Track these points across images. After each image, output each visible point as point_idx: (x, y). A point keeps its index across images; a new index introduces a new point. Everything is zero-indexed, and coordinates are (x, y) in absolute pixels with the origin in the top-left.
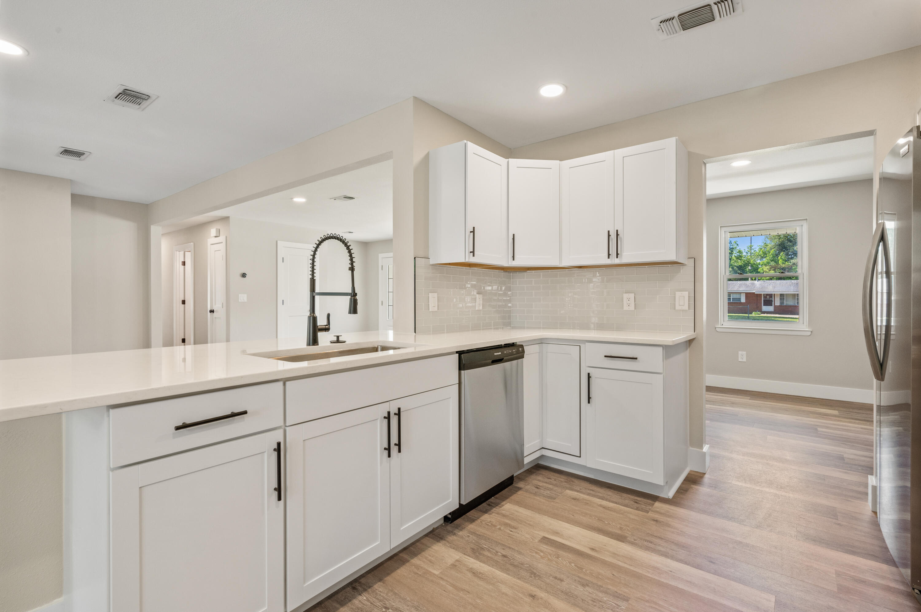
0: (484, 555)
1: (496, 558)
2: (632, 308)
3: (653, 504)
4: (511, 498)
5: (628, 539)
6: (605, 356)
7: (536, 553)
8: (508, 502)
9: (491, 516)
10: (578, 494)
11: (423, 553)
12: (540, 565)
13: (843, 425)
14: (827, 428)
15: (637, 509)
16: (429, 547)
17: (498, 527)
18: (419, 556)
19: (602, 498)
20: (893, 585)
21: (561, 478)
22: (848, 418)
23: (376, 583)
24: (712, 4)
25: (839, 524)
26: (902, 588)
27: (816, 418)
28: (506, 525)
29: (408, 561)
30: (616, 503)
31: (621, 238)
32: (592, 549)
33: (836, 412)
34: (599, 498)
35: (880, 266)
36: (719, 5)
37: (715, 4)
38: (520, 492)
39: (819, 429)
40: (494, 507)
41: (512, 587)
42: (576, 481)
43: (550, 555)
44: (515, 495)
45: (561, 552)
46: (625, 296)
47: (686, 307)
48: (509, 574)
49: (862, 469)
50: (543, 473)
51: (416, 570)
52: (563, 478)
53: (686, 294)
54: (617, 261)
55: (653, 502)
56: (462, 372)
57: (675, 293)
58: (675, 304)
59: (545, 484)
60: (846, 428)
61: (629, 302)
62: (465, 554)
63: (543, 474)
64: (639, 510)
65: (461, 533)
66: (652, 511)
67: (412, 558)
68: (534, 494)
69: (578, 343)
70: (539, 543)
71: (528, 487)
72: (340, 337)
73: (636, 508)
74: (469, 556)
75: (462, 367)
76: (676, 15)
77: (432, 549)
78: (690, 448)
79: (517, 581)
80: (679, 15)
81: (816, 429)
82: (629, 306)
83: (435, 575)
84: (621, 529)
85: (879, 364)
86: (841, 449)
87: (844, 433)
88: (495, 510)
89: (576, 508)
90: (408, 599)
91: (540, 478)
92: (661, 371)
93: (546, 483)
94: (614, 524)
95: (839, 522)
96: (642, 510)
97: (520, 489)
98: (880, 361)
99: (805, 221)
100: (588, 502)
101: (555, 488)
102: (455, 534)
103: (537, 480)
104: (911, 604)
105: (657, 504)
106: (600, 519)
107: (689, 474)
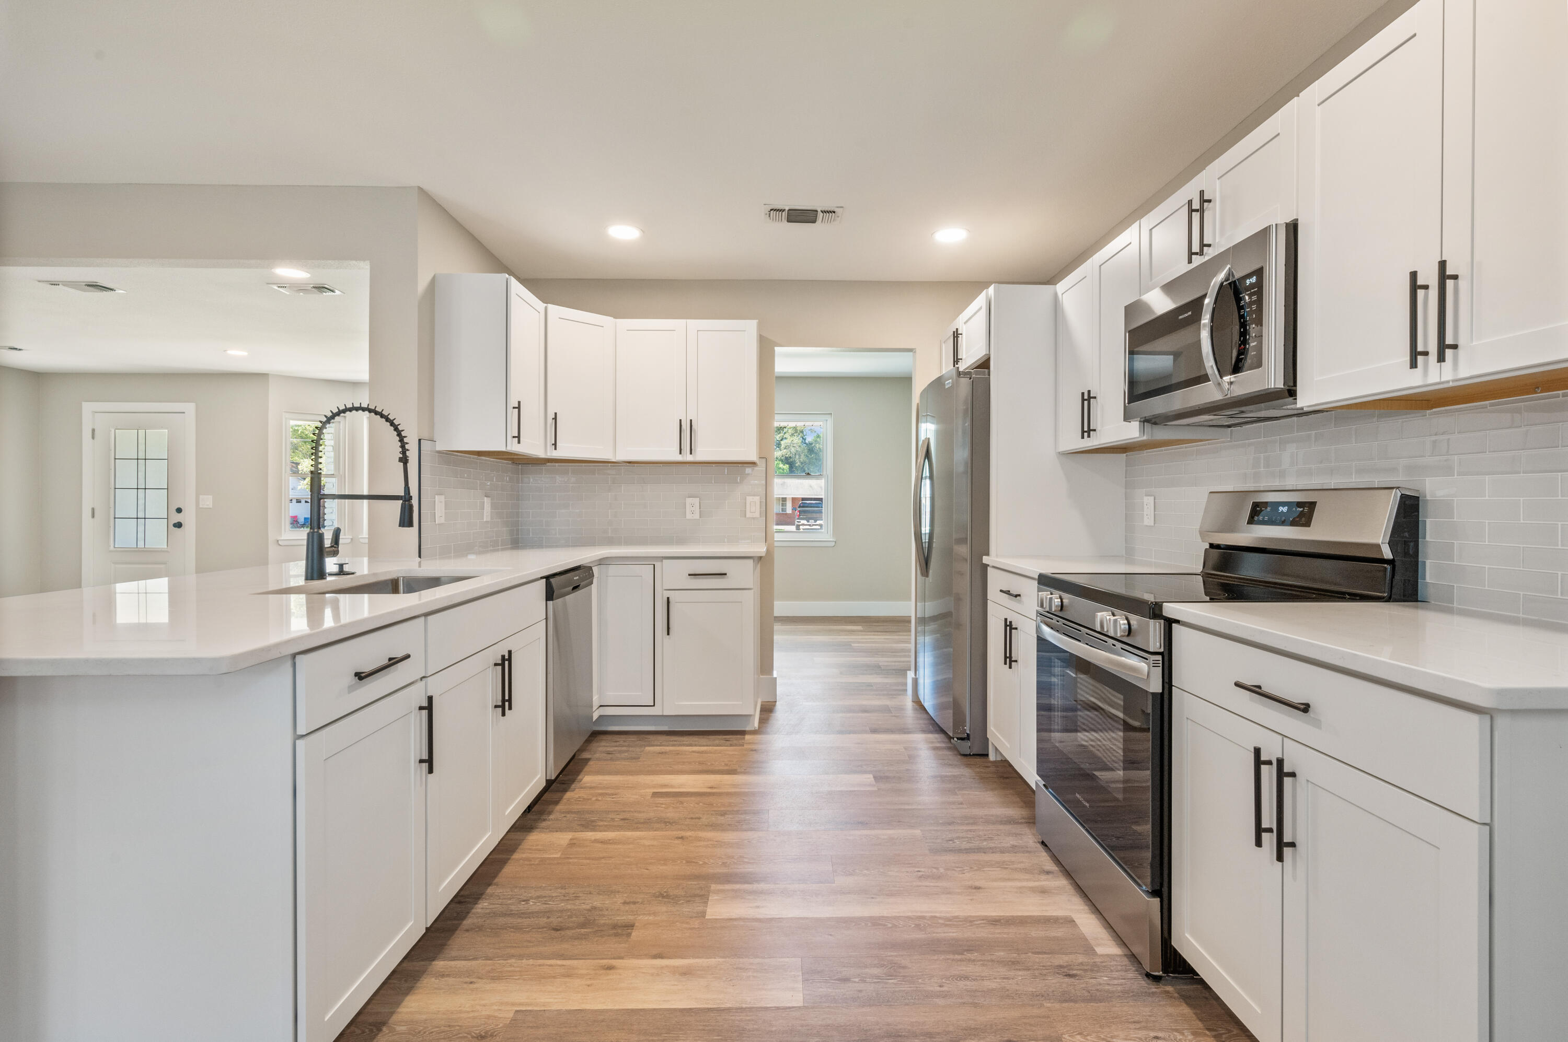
0: (599, 826)
1: (616, 824)
2: (697, 516)
3: (744, 738)
4: (584, 770)
5: (738, 771)
6: (689, 575)
7: (656, 807)
8: (585, 775)
9: (575, 792)
10: (661, 747)
11: (521, 847)
12: (668, 815)
13: (870, 638)
14: (859, 642)
15: (731, 745)
16: (523, 840)
17: (594, 799)
18: (518, 850)
19: (690, 745)
20: (938, 745)
21: (630, 738)
22: (871, 632)
23: (487, 888)
24: (819, 210)
25: (895, 716)
26: (943, 745)
27: (846, 635)
28: (601, 794)
29: (509, 859)
30: (707, 746)
31: (695, 430)
32: (711, 788)
33: (860, 628)
34: (687, 746)
35: (926, 473)
36: (825, 214)
37: (822, 212)
38: (591, 763)
39: (852, 645)
40: (572, 784)
41: (654, 839)
42: (651, 737)
43: (673, 804)
44: (587, 767)
45: (681, 799)
46: (689, 501)
47: (757, 515)
48: (642, 831)
49: (896, 672)
50: (604, 738)
51: (528, 863)
52: (633, 738)
53: (757, 499)
54: (689, 458)
55: (743, 736)
56: (548, 602)
57: (746, 498)
58: (746, 511)
59: (616, 748)
60: (873, 640)
61: (693, 509)
62: (575, 832)
63: (605, 740)
64: (733, 746)
65: (551, 817)
66: (746, 744)
67: (512, 855)
68: (610, 760)
69: (652, 561)
70: (652, 799)
71: (597, 755)
72: (344, 565)
73: (729, 745)
74: (583, 832)
75: (550, 595)
76: (787, 209)
77: (529, 840)
78: (761, 676)
79: (655, 832)
80: (789, 210)
81: (851, 645)
82: (692, 515)
83: (557, 858)
84: (726, 765)
85: (923, 558)
86: (876, 659)
87: (874, 645)
88: (575, 786)
89: (670, 760)
90: (544, 885)
91: (603, 744)
92: (752, 587)
93: (616, 746)
94: (717, 763)
95: (894, 714)
96: (736, 745)
97: (588, 760)
98: (924, 556)
99: (830, 416)
100: (678, 752)
101: (631, 749)
102: (544, 820)
103: (601, 747)
104: (950, 753)
105: (747, 737)
106: (700, 763)
107: (761, 705)
